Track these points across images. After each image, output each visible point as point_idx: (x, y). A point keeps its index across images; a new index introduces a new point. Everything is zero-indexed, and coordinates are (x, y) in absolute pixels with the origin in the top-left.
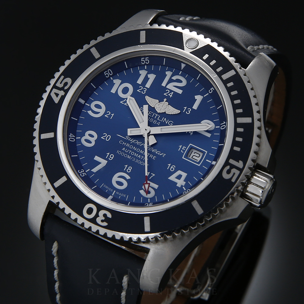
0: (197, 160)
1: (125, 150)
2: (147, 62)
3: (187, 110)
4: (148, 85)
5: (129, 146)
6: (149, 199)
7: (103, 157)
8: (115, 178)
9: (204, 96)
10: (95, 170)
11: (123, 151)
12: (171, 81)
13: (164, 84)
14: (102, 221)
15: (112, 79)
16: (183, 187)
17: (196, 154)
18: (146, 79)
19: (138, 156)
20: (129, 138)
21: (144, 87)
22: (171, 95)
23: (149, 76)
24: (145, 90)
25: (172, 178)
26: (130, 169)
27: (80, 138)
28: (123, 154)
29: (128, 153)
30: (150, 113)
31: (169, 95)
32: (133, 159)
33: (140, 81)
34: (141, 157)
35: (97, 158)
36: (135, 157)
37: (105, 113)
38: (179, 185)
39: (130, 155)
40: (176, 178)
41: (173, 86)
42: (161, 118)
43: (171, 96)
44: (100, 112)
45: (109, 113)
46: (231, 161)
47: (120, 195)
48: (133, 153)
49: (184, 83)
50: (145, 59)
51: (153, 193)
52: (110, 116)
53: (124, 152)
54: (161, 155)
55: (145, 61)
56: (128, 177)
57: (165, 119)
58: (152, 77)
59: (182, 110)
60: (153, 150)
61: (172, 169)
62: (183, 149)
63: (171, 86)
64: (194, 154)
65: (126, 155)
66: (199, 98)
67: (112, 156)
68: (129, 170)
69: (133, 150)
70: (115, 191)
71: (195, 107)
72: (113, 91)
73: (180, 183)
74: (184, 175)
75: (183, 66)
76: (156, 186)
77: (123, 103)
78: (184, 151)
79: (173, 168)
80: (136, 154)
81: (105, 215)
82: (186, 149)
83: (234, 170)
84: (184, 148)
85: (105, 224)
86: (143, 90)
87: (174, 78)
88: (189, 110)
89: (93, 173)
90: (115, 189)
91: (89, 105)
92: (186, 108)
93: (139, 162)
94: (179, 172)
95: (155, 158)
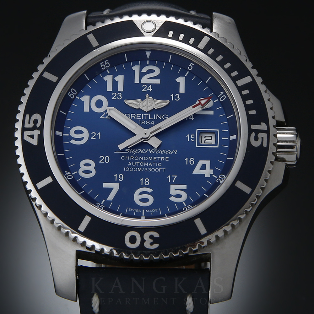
0: (212, 143)
1: (132, 164)
2: (107, 65)
3: (175, 97)
4: (121, 88)
5: (134, 159)
6: (184, 203)
7: (114, 182)
8: (137, 197)
9: (186, 75)
10: (111, 197)
11: (130, 167)
12: (142, 75)
13: (137, 81)
14: (151, 244)
15: (78, 98)
16: (213, 175)
17: (207, 138)
18: (115, 84)
19: (149, 164)
20: (129, 151)
21: (117, 92)
22: (150, 88)
23: (117, 79)
24: (120, 94)
25: (197, 171)
26: (147, 181)
27: (76, 172)
28: (131, 169)
29: (136, 166)
30: (138, 115)
31: (148, 89)
32: (145, 170)
33: (109, 88)
34: (153, 164)
35: (106, 185)
36: (146, 166)
37: (90, 136)
38: (207, 175)
39: (140, 167)
40: (200, 170)
41: (148, 79)
42: (152, 117)
43: (151, 90)
44: (84, 137)
45: (94, 134)
46: (254, 127)
47: (151, 212)
48: (141, 164)
49: (157, 71)
50: (104, 64)
51: (185, 195)
52: (97, 136)
53: (132, 166)
54: (172, 153)
55: (105, 65)
56: (150, 190)
57: (157, 115)
58: (120, 79)
59: (170, 98)
60: (162, 152)
61: (192, 163)
62: (192, 138)
63: (145, 80)
64: (205, 139)
65: (135, 169)
66: (181, 80)
67: (121, 176)
68: (147, 183)
69: (140, 161)
70: (143, 210)
71: (182, 90)
72: (86, 109)
73: (208, 172)
74: (207, 163)
75: (148, 54)
76: (184, 187)
77: (104, 118)
78: (194, 139)
79: (191, 161)
80: (146, 163)
81: (151, 237)
82: (195, 136)
83: (260, 135)
84: (193, 136)
85: (156, 246)
86: (118, 96)
87: (144, 70)
88: (178, 96)
89: (110, 202)
90: (142, 208)
91: (68, 135)
92: (172, 95)
93: (153, 170)
94: (201, 163)
95: (168, 159)
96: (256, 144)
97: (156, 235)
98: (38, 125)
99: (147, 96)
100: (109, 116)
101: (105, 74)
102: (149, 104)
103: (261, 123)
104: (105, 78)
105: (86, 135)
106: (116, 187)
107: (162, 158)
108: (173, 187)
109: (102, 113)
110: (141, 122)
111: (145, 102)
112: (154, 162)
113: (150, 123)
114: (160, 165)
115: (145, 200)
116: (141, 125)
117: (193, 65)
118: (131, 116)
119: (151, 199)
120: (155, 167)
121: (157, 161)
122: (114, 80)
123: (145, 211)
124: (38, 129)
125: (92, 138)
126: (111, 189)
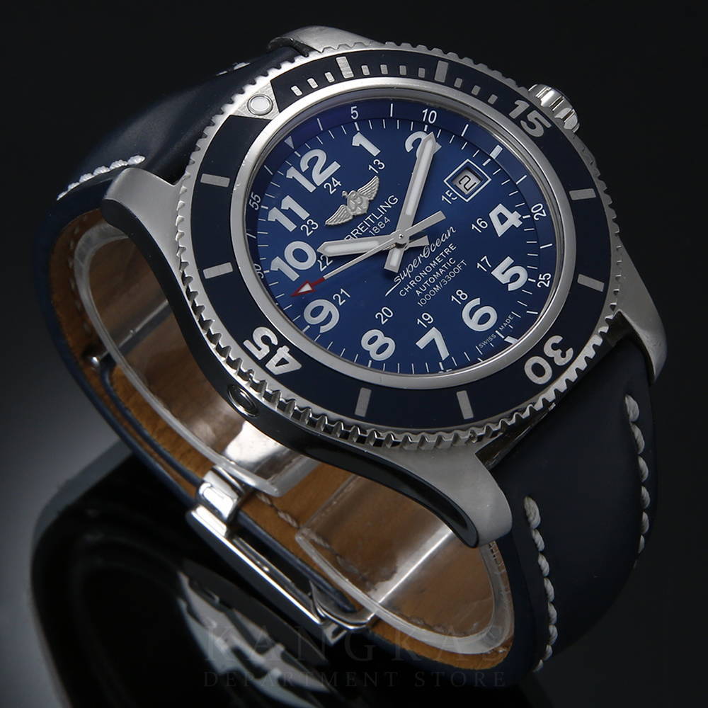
96: (538, 132)
97: (557, 339)
99: (344, 193)
100: (330, 258)
101: (266, 213)
102: (358, 202)
103: (516, 103)
104: (272, 217)
105: (328, 307)
106: (434, 334)
107: (447, 251)
108: (496, 273)
109: (317, 264)
110: (373, 232)
111: (351, 203)
112: (442, 263)
113: (384, 223)
114: (452, 261)
115: (485, 319)
116: (377, 235)
117: (355, 107)
118: (354, 235)
120: (451, 269)
121: (445, 260)
122: (284, 212)
123: (499, 331)
124: (280, 345)
125: (341, 304)
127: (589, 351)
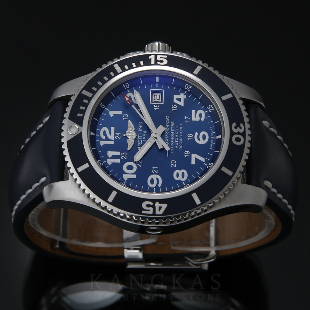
0: (159, 95)
1: (177, 146)
3: (125, 117)
4: (118, 153)
5: (173, 144)
6: (205, 112)
7: (190, 158)
8: (202, 142)
9: (108, 110)
10: (203, 159)
11: (179, 147)
12: (107, 139)
13: (112, 143)
14: (241, 128)
15: (125, 182)
16: (185, 93)
18: (114, 157)
21: (121, 156)
22: (118, 134)
23: (110, 156)
24: (123, 154)
25: (182, 103)
26: (189, 135)
27: (183, 183)
28: (181, 146)
29: (178, 143)
30: (139, 141)
31: (119, 135)
32: (181, 137)
33: (118, 161)
34: (177, 132)
35: (193, 162)
36: (178, 136)
37: (155, 173)
38: (185, 97)
39: (179, 140)
40: (181, 101)
41: (110, 135)
42: (140, 132)
43: (119, 133)
44: (156, 178)
45: (154, 171)
47: (213, 133)
48: (177, 139)
49: (105, 129)
51: (200, 111)
52: (155, 169)
53: (179, 145)
54: (168, 119)
56: (197, 134)
57: (139, 129)
58: (110, 154)
59: (127, 121)
60: (167, 126)
61: (175, 107)
62: (156, 106)
63: (112, 137)
64: (156, 99)
65: (181, 143)
66: (112, 113)
67: (186, 153)
68: (191, 136)
69: (174, 140)
70: (212, 138)
71: (120, 113)
72: (134, 176)
73: (182, 96)
74: (175, 97)
75: (92, 133)
76: (194, 112)
77: (141, 164)
78: (157, 105)
79: (174, 107)
80: (176, 136)
81: (236, 128)
82: (155, 105)
83: (159, 59)
84: (155, 106)
86: (124, 155)
87: (104, 137)
88: (124, 116)
89: (205, 160)
90: (210, 139)
91: (154, 189)
92: (124, 119)
93: (181, 132)
94: (175, 101)
95: (173, 122)
96: (166, 62)
98: (151, 204)
99: (124, 135)
100: (140, 161)
101: (106, 163)
102: (131, 134)
104: (109, 163)
105: (154, 176)
106: (194, 156)
107: (172, 125)
108: (194, 119)
109: (138, 166)
110: (145, 140)
112: (175, 131)
113: (145, 134)
114: (177, 127)
115: (204, 137)
116: (147, 140)
117: (101, 104)
118: (140, 146)
119: (203, 133)
120: (179, 130)
121: (175, 129)
122: (111, 158)
123: (212, 137)
124: (154, 203)
125: (157, 172)
126: (196, 159)
127: (246, 120)
